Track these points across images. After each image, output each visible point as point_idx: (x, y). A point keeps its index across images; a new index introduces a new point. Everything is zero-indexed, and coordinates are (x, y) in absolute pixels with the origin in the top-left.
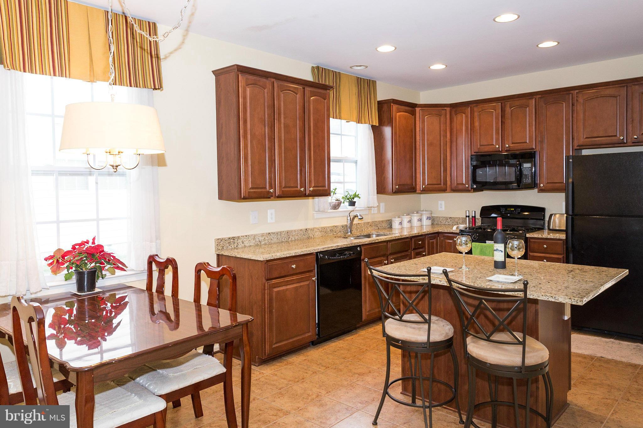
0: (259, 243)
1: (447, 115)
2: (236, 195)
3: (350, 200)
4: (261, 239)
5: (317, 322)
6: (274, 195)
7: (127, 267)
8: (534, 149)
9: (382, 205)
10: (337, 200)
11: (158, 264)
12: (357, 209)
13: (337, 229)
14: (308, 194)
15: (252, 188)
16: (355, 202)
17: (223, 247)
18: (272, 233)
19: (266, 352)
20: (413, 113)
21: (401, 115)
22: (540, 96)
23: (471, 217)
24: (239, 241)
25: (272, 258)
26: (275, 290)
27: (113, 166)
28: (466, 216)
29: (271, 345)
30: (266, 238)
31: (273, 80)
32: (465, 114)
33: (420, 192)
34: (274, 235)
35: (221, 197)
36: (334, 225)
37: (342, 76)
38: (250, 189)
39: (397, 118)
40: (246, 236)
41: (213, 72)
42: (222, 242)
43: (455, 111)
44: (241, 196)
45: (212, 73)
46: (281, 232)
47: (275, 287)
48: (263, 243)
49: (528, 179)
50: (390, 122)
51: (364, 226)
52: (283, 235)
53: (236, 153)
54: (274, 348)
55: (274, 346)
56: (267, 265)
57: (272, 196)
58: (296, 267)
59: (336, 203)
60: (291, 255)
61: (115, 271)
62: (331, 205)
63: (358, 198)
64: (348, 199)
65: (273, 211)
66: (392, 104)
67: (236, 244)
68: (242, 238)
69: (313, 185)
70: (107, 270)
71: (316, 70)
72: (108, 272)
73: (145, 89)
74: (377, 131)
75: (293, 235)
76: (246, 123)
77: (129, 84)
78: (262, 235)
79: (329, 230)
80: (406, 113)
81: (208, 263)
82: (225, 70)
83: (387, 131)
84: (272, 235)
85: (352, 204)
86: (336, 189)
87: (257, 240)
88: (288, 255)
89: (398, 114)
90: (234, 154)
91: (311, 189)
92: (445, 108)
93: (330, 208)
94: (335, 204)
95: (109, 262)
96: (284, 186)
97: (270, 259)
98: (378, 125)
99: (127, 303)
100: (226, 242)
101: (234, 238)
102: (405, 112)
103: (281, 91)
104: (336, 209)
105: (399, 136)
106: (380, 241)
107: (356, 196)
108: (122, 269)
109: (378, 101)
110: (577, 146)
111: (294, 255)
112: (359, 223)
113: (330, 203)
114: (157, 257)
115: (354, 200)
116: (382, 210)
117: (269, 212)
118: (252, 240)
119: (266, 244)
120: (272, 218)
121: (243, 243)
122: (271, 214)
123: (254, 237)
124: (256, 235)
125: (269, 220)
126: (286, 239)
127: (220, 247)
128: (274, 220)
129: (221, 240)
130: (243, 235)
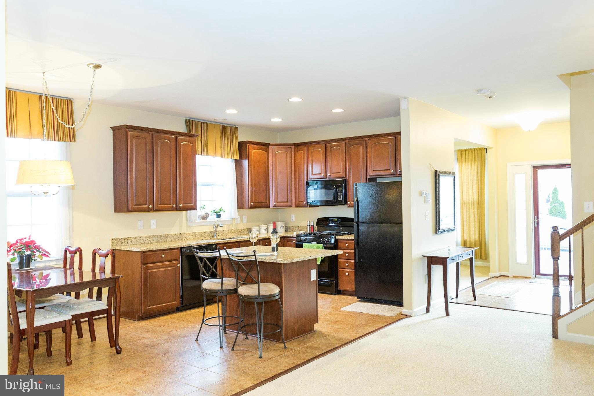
0: (143, 243)
1: (292, 151)
2: (125, 209)
3: (217, 213)
4: (145, 239)
5: (181, 295)
6: (152, 209)
7: (50, 255)
8: (344, 177)
9: (245, 217)
10: (206, 213)
11: (71, 252)
12: (221, 220)
13: (206, 234)
14: (179, 209)
15: (136, 205)
16: (221, 215)
17: (117, 244)
18: (153, 236)
19: (143, 311)
20: (267, 151)
21: (255, 152)
22: (348, 141)
23: (310, 226)
24: (128, 241)
25: (147, 250)
26: (150, 271)
27: (44, 193)
28: (308, 226)
29: (146, 307)
30: (149, 239)
31: (152, 133)
32: (303, 151)
33: (272, 207)
34: (155, 237)
35: (115, 211)
36: (203, 231)
37: (209, 125)
38: (135, 205)
39: (253, 154)
40: (134, 237)
41: (112, 128)
42: (116, 241)
43: (297, 149)
44: (128, 210)
45: (110, 129)
46: (160, 235)
47: (149, 269)
48: (146, 242)
49: (341, 198)
50: (247, 157)
51: (228, 232)
52: (162, 238)
53: (125, 181)
54: (148, 309)
55: (148, 308)
56: (144, 254)
57: (151, 210)
58: (165, 257)
59: (205, 216)
60: (161, 249)
61: (42, 257)
62: (201, 217)
63: (223, 212)
64: (215, 213)
65: (155, 221)
66: (248, 144)
67: (126, 243)
68: (131, 238)
69: (182, 203)
70: (37, 256)
71: (188, 122)
72: (38, 258)
73: (64, 142)
74: (238, 163)
75: (170, 237)
76: (132, 162)
77: (54, 140)
78: (146, 237)
79: (199, 235)
80: (261, 151)
81: (100, 249)
82: (119, 127)
83: (245, 163)
84: (153, 237)
85: (219, 216)
86: (205, 205)
87: (142, 240)
88: (159, 249)
89: (253, 151)
90: (124, 182)
91: (181, 205)
92: (291, 147)
93: (200, 219)
94: (203, 216)
95: (39, 251)
96: (160, 203)
97: (145, 250)
98: (238, 159)
99: (50, 279)
100: (119, 241)
101: (124, 239)
102: (259, 150)
103: (158, 140)
104: (205, 220)
105: (254, 167)
106: (231, 241)
107: (221, 210)
108: (48, 256)
109: (239, 142)
110: (369, 176)
111: (163, 248)
112: (224, 230)
113: (200, 216)
114: (70, 247)
115: (220, 214)
116: (245, 221)
117: (152, 221)
118: (139, 240)
119: (149, 243)
120: (154, 226)
121: (131, 242)
122: (153, 223)
123: (140, 238)
124: (141, 237)
125: (152, 227)
126: (164, 240)
127: (114, 245)
128: (155, 227)
129: (116, 240)
130: (131, 237)
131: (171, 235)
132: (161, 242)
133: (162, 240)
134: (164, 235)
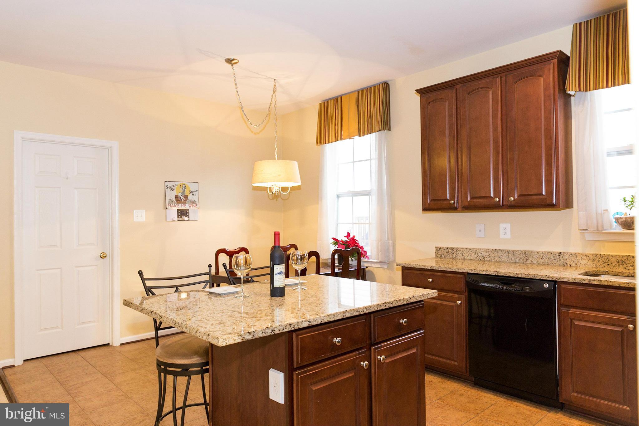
0: (482, 259)
4: (484, 254)
17: (441, 255)
24: (458, 253)
30: (492, 255)
34: (503, 253)
40: (466, 249)
42: (440, 251)
46: (513, 251)
48: (487, 259)
52: (517, 255)
65: (508, 226)
67: (454, 256)
68: (462, 250)
75: (535, 256)
78: (487, 251)
84: (500, 252)
87: (480, 255)
100: (444, 251)
101: (452, 249)
117: (502, 226)
118: (474, 254)
119: (491, 261)
120: (505, 234)
121: (462, 255)
122: (505, 229)
123: (476, 251)
124: (479, 249)
125: (502, 236)
126: (521, 261)
127: (438, 255)
128: (508, 236)
129: (440, 249)
130: (462, 247)
131: (536, 253)
132: (516, 263)
133: (518, 259)
134: (521, 251)
